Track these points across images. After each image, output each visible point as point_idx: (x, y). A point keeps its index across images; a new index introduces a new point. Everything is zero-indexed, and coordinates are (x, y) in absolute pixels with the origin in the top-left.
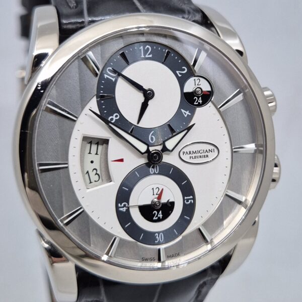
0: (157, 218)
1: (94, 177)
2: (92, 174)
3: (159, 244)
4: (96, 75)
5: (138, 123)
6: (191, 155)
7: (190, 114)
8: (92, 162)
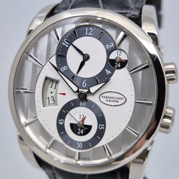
0: (80, 133)
2: (51, 99)
3: (79, 149)
5: (77, 73)
6: (107, 99)
7: (111, 73)
8: (52, 92)
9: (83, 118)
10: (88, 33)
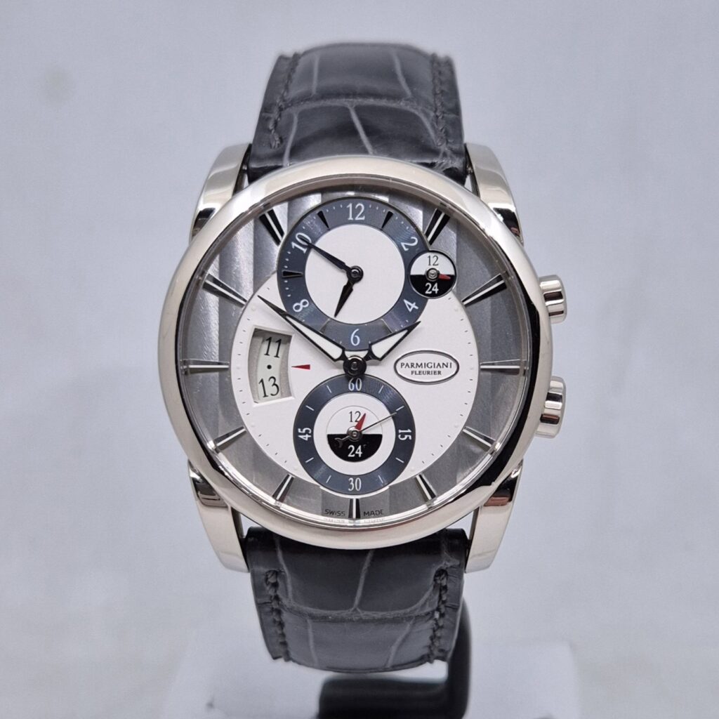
0: (353, 456)
1: (271, 389)
2: (268, 384)
3: (354, 493)
4: (278, 241)
5: (336, 314)
6: (413, 369)
7: (417, 308)
8: (269, 367)
9: (358, 420)
10: (354, 216)
